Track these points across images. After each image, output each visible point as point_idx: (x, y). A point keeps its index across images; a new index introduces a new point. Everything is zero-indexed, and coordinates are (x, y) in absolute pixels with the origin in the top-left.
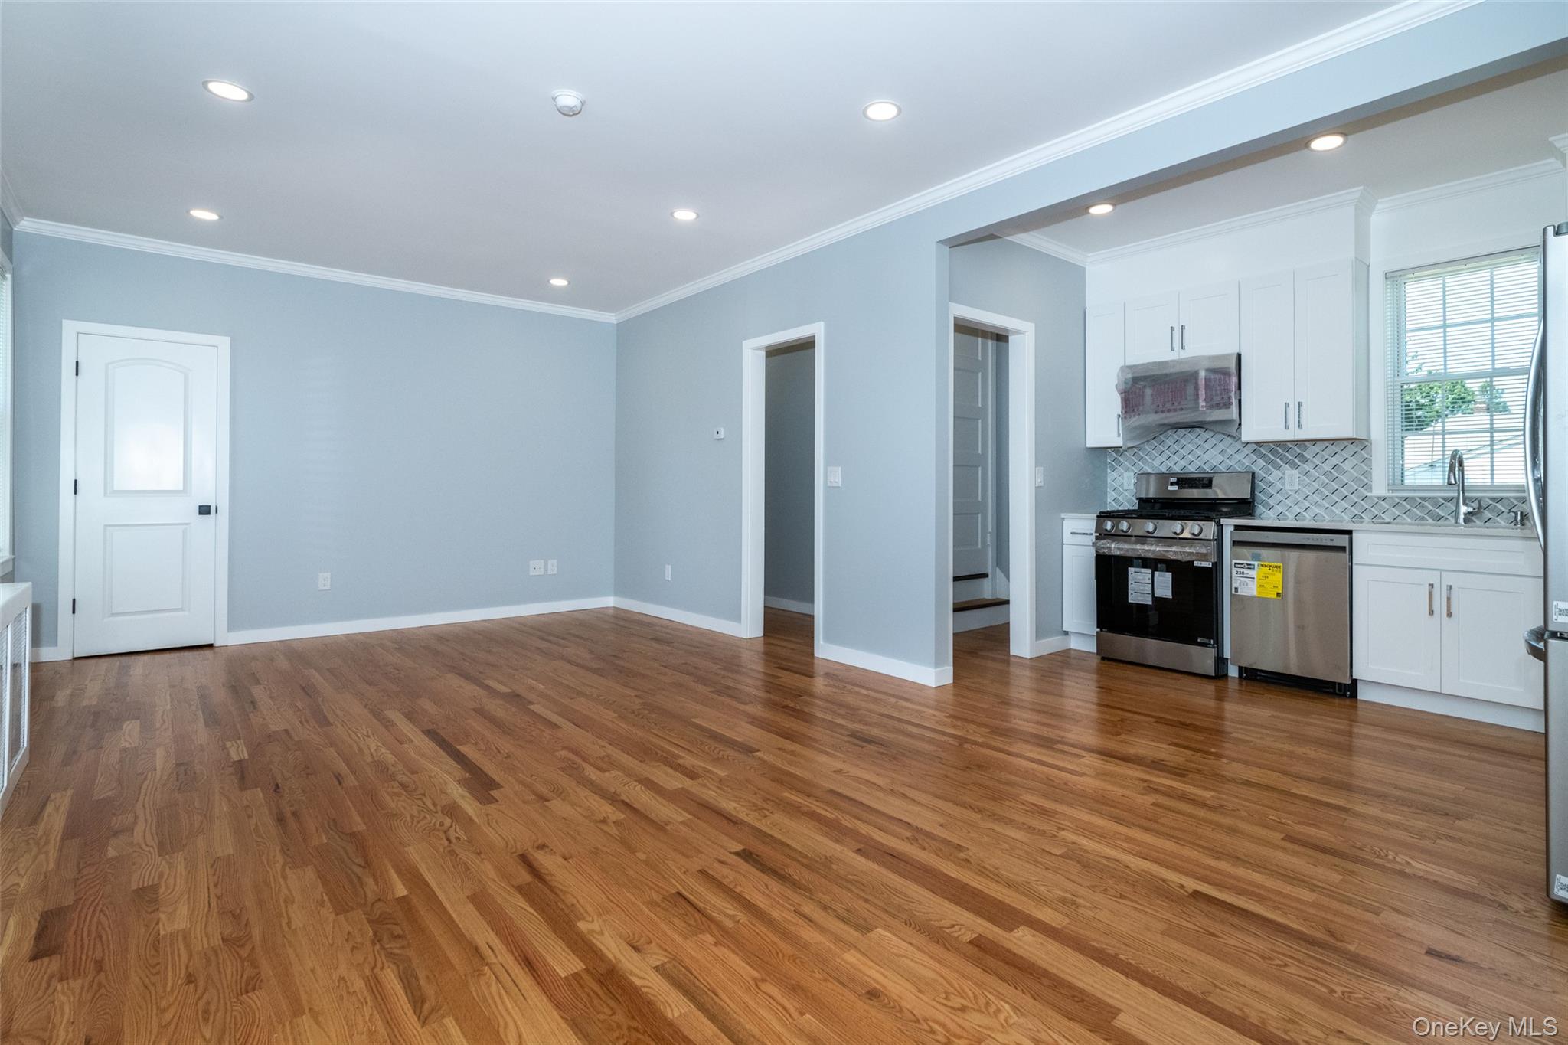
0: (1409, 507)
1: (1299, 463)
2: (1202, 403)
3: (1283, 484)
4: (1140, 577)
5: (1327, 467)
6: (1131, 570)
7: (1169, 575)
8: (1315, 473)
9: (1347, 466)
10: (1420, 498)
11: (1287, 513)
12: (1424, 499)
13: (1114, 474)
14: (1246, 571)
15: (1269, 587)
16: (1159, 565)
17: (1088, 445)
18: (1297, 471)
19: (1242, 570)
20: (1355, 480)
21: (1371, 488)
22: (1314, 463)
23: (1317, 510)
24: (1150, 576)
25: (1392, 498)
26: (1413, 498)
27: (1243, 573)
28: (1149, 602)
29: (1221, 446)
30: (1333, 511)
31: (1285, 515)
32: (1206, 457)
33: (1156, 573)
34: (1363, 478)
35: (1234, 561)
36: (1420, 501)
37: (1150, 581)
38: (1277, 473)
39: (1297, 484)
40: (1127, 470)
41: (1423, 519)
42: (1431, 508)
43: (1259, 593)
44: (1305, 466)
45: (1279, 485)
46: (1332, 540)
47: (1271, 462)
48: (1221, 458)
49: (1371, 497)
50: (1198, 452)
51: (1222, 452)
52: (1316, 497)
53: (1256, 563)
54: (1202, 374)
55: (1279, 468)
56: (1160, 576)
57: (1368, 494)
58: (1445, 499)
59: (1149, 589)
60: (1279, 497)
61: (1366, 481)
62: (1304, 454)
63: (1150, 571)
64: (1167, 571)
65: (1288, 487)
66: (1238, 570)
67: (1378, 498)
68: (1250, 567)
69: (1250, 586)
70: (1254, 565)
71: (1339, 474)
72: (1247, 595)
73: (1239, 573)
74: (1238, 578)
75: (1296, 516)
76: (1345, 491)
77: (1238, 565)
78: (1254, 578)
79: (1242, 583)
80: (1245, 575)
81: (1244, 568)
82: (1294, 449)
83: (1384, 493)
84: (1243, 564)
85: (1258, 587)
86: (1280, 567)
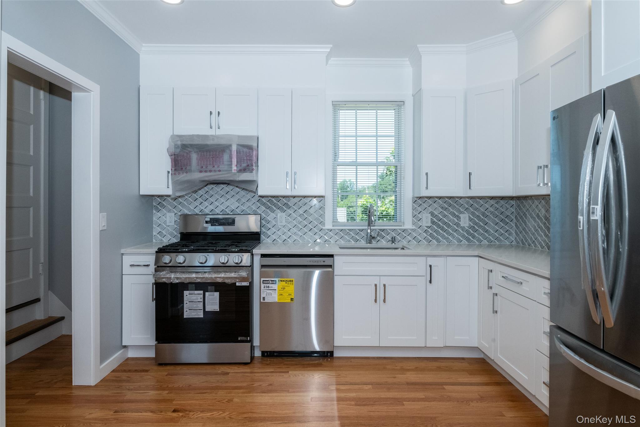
0: (343, 235)
1: (286, 209)
2: (234, 168)
3: (276, 221)
4: (193, 298)
5: (301, 211)
6: (186, 293)
7: (217, 294)
8: (294, 215)
9: (311, 211)
10: (348, 230)
11: (278, 240)
12: (350, 230)
14: (270, 285)
15: (286, 295)
16: (209, 288)
17: (141, 193)
18: (284, 214)
19: (268, 285)
20: (316, 219)
21: (324, 224)
22: (294, 209)
23: (295, 237)
24: (202, 296)
25: (334, 230)
26: (345, 230)
27: (268, 287)
28: (201, 315)
29: (238, 197)
30: (304, 237)
31: (277, 241)
32: (228, 203)
33: (207, 294)
34: (320, 218)
35: (262, 279)
36: (348, 231)
37: (202, 300)
38: (272, 215)
39: (284, 221)
40: (169, 211)
41: (349, 241)
42: (353, 235)
43: (279, 299)
44: (289, 210)
45: (274, 223)
46: (324, 261)
47: (269, 208)
48: (237, 204)
49: (324, 230)
50: (222, 200)
51: (238, 200)
52: (295, 230)
53: (277, 279)
54: (234, 148)
55: (273, 211)
56: (209, 295)
57: (324, 228)
58: (359, 230)
59: (201, 306)
60: (274, 230)
61: (322, 220)
62: (289, 203)
63: (202, 292)
64: (216, 291)
65: (279, 224)
66: (266, 285)
67: (328, 230)
68: (273, 282)
69: (273, 295)
70: (276, 281)
71: (308, 216)
72: (271, 301)
73: (266, 287)
74: (265, 291)
75: (283, 242)
76: (310, 226)
77: (265, 282)
78: (276, 290)
79: (266, 294)
80: (269, 289)
81: (269, 283)
82: (282, 200)
83: (330, 227)
84: (268, 281)
85: (278, 296)
86: (292, 281)
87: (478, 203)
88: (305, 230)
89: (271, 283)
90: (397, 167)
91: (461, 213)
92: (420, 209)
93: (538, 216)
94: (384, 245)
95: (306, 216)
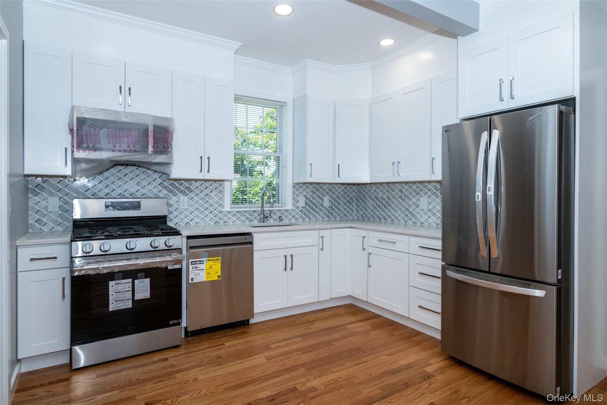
0: (239, 216)
1: (188, 192)
2: (150, 149)
3: (179, 205)
4: (120, 287)
5: (202, 195)
6: (111, 283)
7: (147, 281)
8: (196, 198)
9: (212, 195)
10: (244, 211)
11: (180, 223)
12: (245, 211)
13: (37, 199)
14: (198, 266)
15: (213, 273)
16: (139, 274)
17: (26, 173)
18: (187, 197)
19: (196, 266)
20: (217, 202)
21: (224, 206)
22: (196, 192)
23: (197, 220)
24: (130, 284)
25: (232, 211)
26: (241, 211)
27: (197, 267)
28: (129, 305)
29: (137, 179)
30: (205, 220)
31: (180, 224)
32: (126, 186)
33: (136, 282)
34: (220, 201)
35: (190, 261)
36: (244, 213)
37: (131, 289)
38: (175, 199)
39: (187, 204)
40: (52, 195)
41: (245, 221)
42: (248, 216)
43: (207, 278)
44: (191, 194)
45: (176, 206)
47: (171, 191)
48: (137, 188)
49: (224, 212)
50: (120, 183)
51: (138, 183)
52: (197, 213)
53: (204, 259)
54: (151, 128)
55: (175, 195)
56: (139, 283)
57: (223, 210)
58: (253, 211)
59: (129, 295)
60: (176, 213)
61: (221, 203)
62: (191, 187)
63: (130, 280)
64: (146, 277)
65: (181, 207)
66: (194, 266)
67: (227, 212)
68: (201, 262)
69: (201, 275)
70: (203, 261)
71: (208, 199)
72: (199, 281)
73: (194, 268)
74: (193, 271)
75: (186, 224)
76: (211, 209)
77: (193, 263)
78: (204, 269)
79: (195, 275)
80: (198, 269)
81: (196, 264)
82: (185, 184)
83: (229, 210)
84: (196, 261)
85: (206, 275)
86: (219, 259)
87: (334, 188)
88: (207, 212)
89: (199, 263)
90: (279, 157)
91: (324, 196)
92: (297, 193)
93: (376, 197)
94: (272, 223)
95: (208, 200)
